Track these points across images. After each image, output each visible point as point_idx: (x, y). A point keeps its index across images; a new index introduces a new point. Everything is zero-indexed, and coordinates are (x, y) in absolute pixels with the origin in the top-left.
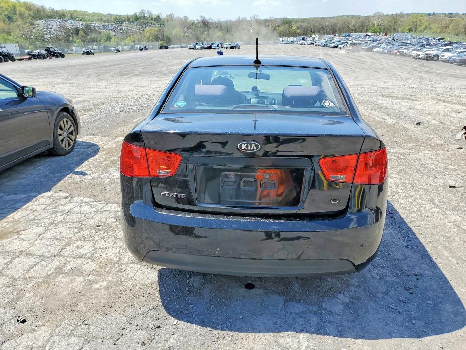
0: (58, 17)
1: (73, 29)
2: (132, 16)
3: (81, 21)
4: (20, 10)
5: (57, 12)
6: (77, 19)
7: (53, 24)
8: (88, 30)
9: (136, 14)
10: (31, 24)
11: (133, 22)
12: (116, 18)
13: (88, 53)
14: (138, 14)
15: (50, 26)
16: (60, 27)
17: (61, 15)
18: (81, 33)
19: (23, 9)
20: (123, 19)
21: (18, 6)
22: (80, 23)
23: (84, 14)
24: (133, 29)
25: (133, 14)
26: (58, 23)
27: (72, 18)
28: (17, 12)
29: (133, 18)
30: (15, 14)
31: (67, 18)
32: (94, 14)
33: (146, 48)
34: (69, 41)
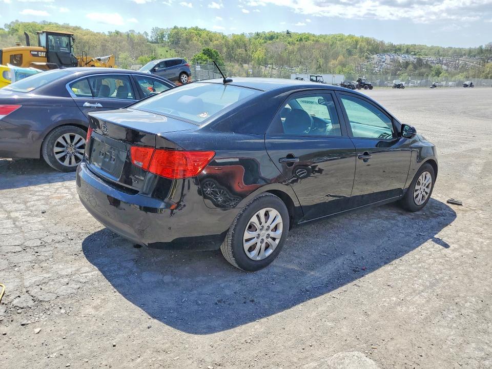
0: (394, 51)
1: (404, 63)
2: (475, 49)
3: (415, 55)
4: (361, 45)
5: (395, 46)
6: (412, 53)
7: (387, 58)
8: (420, 63)
9: (481, 47)
10: (367, 58)
11: (475, 56)
12: (456, 51)
13: (398, 86)
14: (484, 47)
15: (383, 60)
16: (393, 61)
17: (397, 50)
18: (411, 67)
19: (364, 44)
20: (464, 52)
21: (360, 41)
22: (414, 56)
23: (421, 48)
24: (472, 64)
25: (478, 47)
26: (392, 57)
27: (408, 52)
28: (358, 46)
29: (477, 52)
30: (356, 48)
31: (402, 52)
32: (432, 48)
33: (471, 85)
34: (395, 74)
